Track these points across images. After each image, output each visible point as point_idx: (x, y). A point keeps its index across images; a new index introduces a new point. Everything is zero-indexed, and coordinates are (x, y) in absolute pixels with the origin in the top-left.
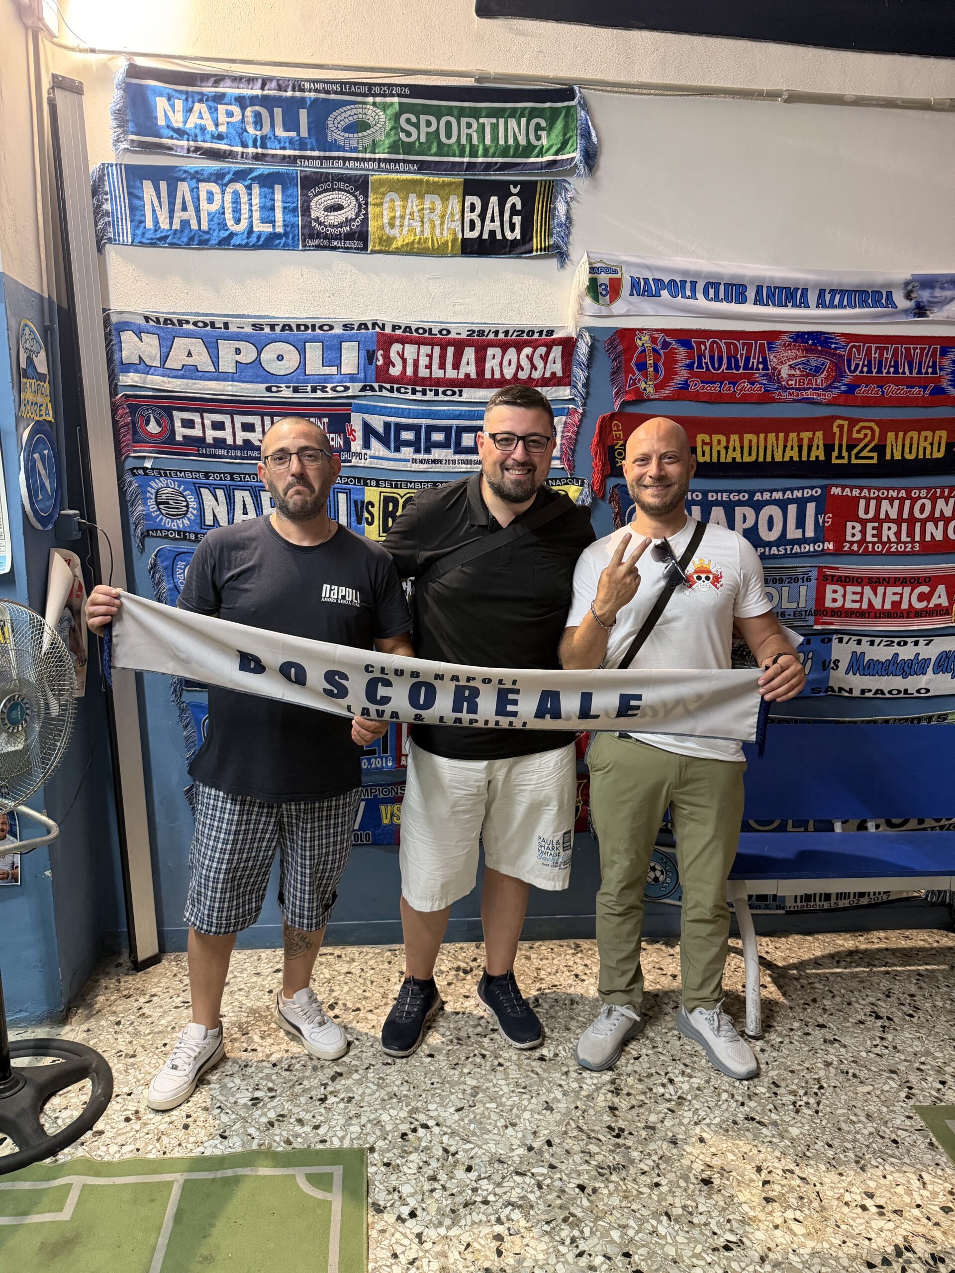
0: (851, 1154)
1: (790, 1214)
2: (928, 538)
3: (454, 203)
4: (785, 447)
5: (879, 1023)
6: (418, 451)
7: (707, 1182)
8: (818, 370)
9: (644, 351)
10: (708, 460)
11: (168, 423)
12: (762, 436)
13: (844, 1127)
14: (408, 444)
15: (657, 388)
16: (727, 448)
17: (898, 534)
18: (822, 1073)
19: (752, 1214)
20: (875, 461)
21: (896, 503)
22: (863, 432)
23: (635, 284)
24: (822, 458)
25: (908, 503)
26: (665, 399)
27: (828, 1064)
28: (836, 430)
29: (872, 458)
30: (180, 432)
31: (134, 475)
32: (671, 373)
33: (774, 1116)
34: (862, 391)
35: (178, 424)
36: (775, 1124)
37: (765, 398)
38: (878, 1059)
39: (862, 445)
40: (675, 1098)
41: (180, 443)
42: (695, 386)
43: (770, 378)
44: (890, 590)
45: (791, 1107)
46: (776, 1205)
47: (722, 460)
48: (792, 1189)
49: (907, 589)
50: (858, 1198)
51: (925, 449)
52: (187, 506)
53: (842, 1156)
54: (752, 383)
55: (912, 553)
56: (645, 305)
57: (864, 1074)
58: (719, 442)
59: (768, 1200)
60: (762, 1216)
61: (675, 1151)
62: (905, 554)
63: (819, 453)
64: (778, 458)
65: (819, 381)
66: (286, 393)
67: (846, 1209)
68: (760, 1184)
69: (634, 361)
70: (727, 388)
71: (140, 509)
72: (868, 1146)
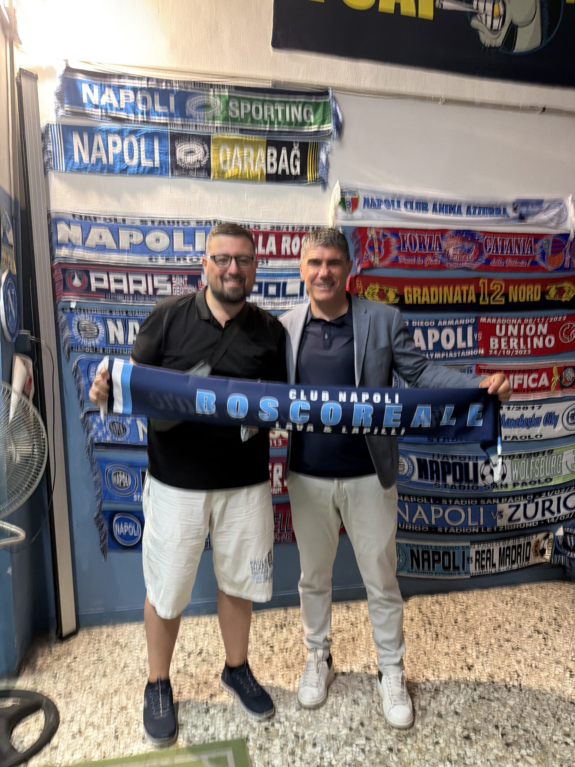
0: (549, 713)
1: (523, 752)
2: (535, 346)
3: (261, 152)
4: (454, 295)
5: (541, 636)
7: (467, 738)
8: (469, 251)
9: (372, 240)
10: (411, 303)
11: (86, 279)
12: (441, 289)
13: (540, 697)
15: (381, 260)
16: (421, 296)
17: (519, 344)
18: (517, 667)
19: (500, 754)
20: (503, 303)
21: (516, 327)
22: (496, 286)
23: (366, 201)
24: (474, 301)
25: (522, 327)
27: (519, 662)
28: (481, 285)
29: (502, 301)
30: (94, 285)
31: (64, 312)
32: (388, 252)
33: (496, 695)
34: (493, 263)
35: (93, 281)
36: (498, 699)
37: (441, 267)
38: (547, 657)
39: (495, 293)
40: (433, 690)
41: (93, 293)
42: (402, 259)
43: (443, 255)
44: (517, 377)
45: (505, 689)
46: (514, 747)
47: (419, 302)
48: (520, 737)
49: (526, 377)
50: (561, 738)
51: (530, 296)
52: (98, 332)
53: (544, 714)
54: (434, 259)
55: (527, 355)
56: (373, 213)
57: (541, 665)
58: (417, 292)
59: (508, 745)
60: (507, 755)
61: (442, 722)
62: (523, 356)
63: (472, 298)
64: (450, 301)
65: (470, 258)
66: (161, 262)
67: (556, 746)
68: (500, 736)
69: (367, 245)
70: (420, 261)
71: (67, 333)
72: (557, 707)
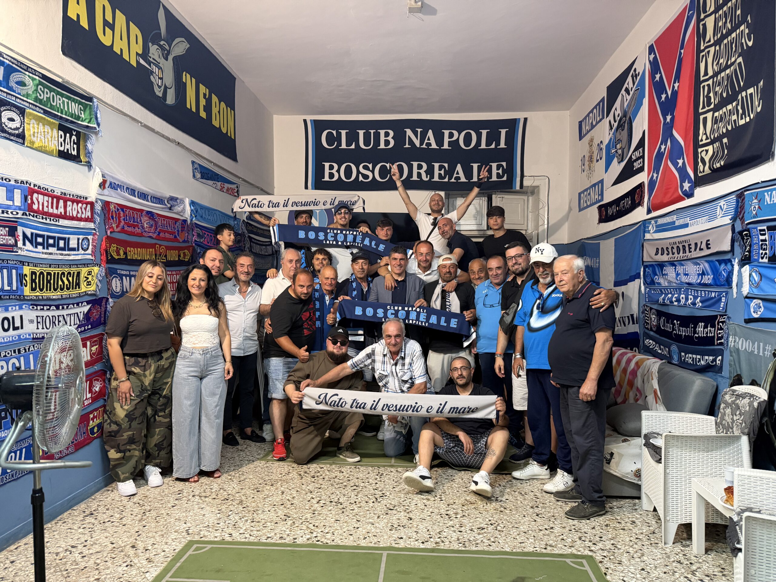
3: (55, 131)
4: (147, 254)
6: (44, 248)
8: (152, 226)
9: (112, 211)
10: (130, 258)
12: (142, 249)
14: (40, 244)
15: (117, 227)
16: (134, 254)
22: (162, 250)
23: (111, 184)
26: (119, 232)
28: (157, 248)
29: (165, 259)
32: (120, 222)
34: (161, 235)
37: (140, 235)
39: (162, 254)
47: (133, 258)
51: (174, 257)
54: (139, 229)
56: (112, 192)
58: (132, 251)
65: (152, 230)
69: (110, 215)
70: (133, 230)
